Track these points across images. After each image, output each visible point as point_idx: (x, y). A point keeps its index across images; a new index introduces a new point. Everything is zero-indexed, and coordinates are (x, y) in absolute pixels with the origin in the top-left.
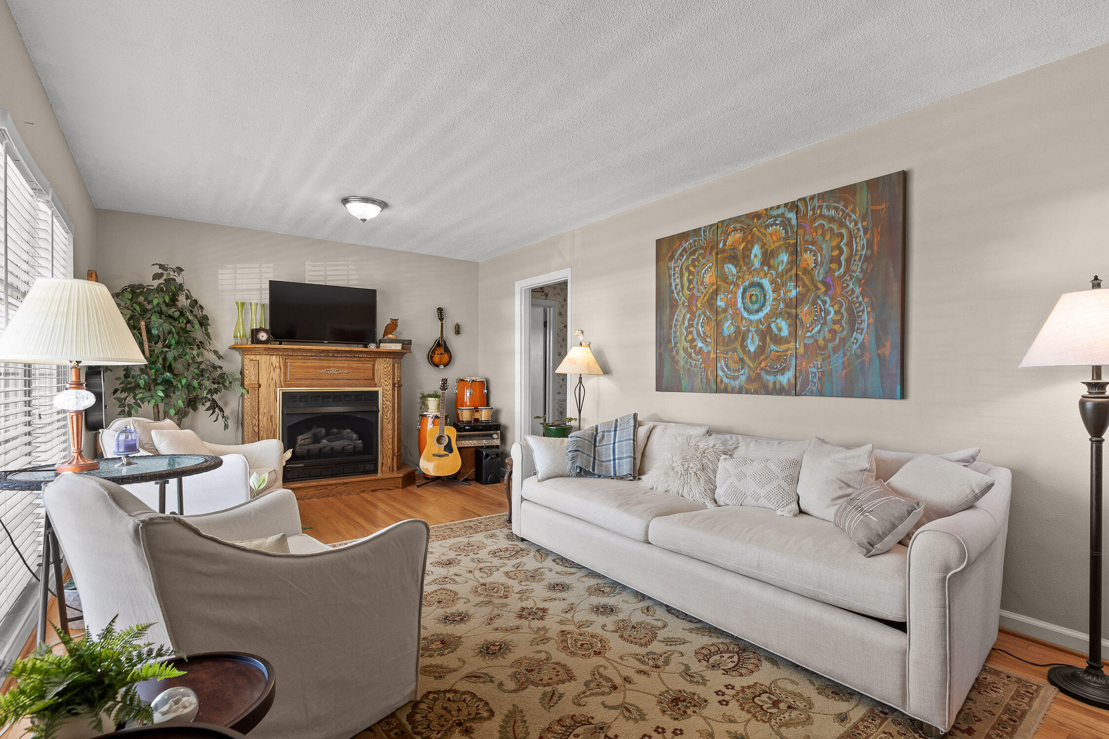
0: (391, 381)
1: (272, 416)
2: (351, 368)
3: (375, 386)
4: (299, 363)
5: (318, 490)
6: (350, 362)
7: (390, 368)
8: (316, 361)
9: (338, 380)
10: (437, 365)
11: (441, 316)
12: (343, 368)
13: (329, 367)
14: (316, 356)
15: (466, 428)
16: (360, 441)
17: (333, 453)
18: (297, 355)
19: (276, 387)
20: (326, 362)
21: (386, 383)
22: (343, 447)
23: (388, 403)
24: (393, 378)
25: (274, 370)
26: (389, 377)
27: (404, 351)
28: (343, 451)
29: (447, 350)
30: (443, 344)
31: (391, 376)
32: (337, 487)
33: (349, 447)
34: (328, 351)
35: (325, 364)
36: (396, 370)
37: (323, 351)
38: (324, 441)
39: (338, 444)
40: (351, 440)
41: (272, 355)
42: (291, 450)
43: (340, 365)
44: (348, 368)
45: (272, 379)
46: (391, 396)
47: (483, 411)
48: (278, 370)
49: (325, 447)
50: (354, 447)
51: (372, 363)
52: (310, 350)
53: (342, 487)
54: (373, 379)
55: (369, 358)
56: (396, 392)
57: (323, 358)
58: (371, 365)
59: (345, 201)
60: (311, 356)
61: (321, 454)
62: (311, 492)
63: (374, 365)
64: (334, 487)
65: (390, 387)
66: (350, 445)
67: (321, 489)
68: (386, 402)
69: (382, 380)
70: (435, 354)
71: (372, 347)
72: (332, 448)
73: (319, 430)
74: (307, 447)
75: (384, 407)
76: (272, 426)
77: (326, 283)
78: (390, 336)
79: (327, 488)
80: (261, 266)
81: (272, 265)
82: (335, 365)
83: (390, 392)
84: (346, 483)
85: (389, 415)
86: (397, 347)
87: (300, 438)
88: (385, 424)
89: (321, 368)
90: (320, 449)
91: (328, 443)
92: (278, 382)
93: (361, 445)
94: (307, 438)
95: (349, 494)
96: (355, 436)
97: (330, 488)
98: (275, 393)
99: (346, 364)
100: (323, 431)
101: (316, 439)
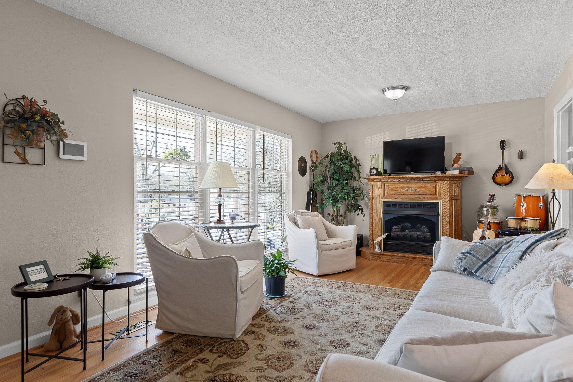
0: (448, 196)
1: (378, 214)
2: (421, 187)
3: (437, 198)
4: (391, 185)
5: (398, 258)
6: (420, 184)
7: (448, 187)
8: (401, 184)
9: (413, 195)
10: (499, 184)
11: (503, 146)
12: (416, 187)
13: (407, 187)
14: (400, 181)
15: (506, 233)
16: (429, 234)
17: (411, 238)
18: (390, 181)
19: (380, 199)
20: (406, 184)
21: (445, 197)
22: (417, 236)
23: (446, 210)
24: (451, 194)
25: (379, 190)
26: (447, 193)
27: (461, 175)
28: (418, 239)
29: (508, 172)
30: (504, 167)
31: (448, 193)
32: (408, 259)
33: (421, 236)
34: (406, 178)
35: (405, 185)
36: (453, 188)
37: (403, 178)
38: (407, 231)
39: (415, 234)
40: (423, 232)
41: (378, 182)
42: (387, 234)
43: (414, 186)
44: (419, 187)
45: (378, 194)
46: (448, 206)
47: (529, 221)
48: (381, 190)
49: (406, 234)
50: (424, 236)
51: (435, 184)
52: (396, 178)
53: (412, 260)
54: (436, 194)
55: (433, 181)
56: (453, 203)
57: (404, 182)
58: (434, 186)
59: (383, 91)
60: (397, 181)
61: (405, 238)
62: (394, 259)
63: (436, 186)
64: (407, 258)
65: (448, 200)
66: (422, 235)
67: (400, 258)
68: (445, 210)
69: (442, 195)
70: (497, 175)
71: (439, 174)
72: (410, 236)
73: (406, 224)
74: (397, 233)
75: (443, 212)
76: (378, 220)
77: (418, 137)
78: (455, 165)
79: (403, 259)
80: (383, 134)
81: (389, 133)
82: (411, 186)
83: (448, 203)
84: (414, 258)
85: (447, 218)
86: (456, 173)
87: (394, 227)
88: (444, 224)
89: (403, 188)
90: (404, 235)
91: (409, 232)
92: (381, 196)
93: (429, 236)
94: (397, 228)
95: (416, 264)
96: (426, 230)
97: (405, 259)
98: (380, 202)
99: (418, 185)
100: (409, 225)
101: (403, 229)
